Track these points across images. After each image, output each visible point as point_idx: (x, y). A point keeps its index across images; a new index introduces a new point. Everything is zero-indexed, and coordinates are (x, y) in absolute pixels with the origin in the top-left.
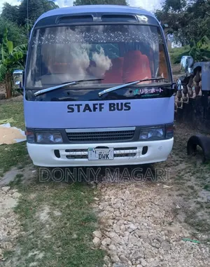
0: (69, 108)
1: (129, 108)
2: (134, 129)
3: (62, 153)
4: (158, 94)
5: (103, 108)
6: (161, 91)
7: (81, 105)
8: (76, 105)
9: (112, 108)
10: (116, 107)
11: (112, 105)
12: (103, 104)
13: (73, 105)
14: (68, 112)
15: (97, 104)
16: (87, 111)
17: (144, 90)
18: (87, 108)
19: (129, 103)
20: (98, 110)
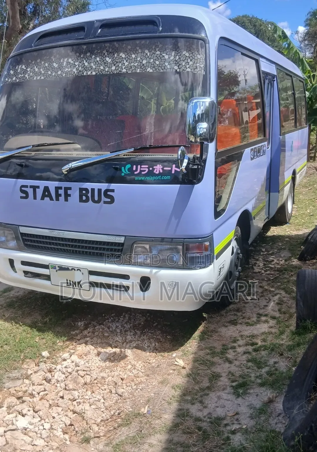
0: (22, 191)
1: (112, 200)
2: (121, 240)
3: (18, 265)
4: (169, 177)
5: (70, 195)
6: (175, 171)
7: (38, 187)
8: (31, 187)
9: (84, 198)
10: (90, 195)
11: (84, 192)
12: (70, 188)
13: (27, 187)
14: (22, 197)
15: (61, 188)
16: (47, 199)
17: (141, 167)
18: (47, 194)
19: (113, 191)
20: (62, 198)
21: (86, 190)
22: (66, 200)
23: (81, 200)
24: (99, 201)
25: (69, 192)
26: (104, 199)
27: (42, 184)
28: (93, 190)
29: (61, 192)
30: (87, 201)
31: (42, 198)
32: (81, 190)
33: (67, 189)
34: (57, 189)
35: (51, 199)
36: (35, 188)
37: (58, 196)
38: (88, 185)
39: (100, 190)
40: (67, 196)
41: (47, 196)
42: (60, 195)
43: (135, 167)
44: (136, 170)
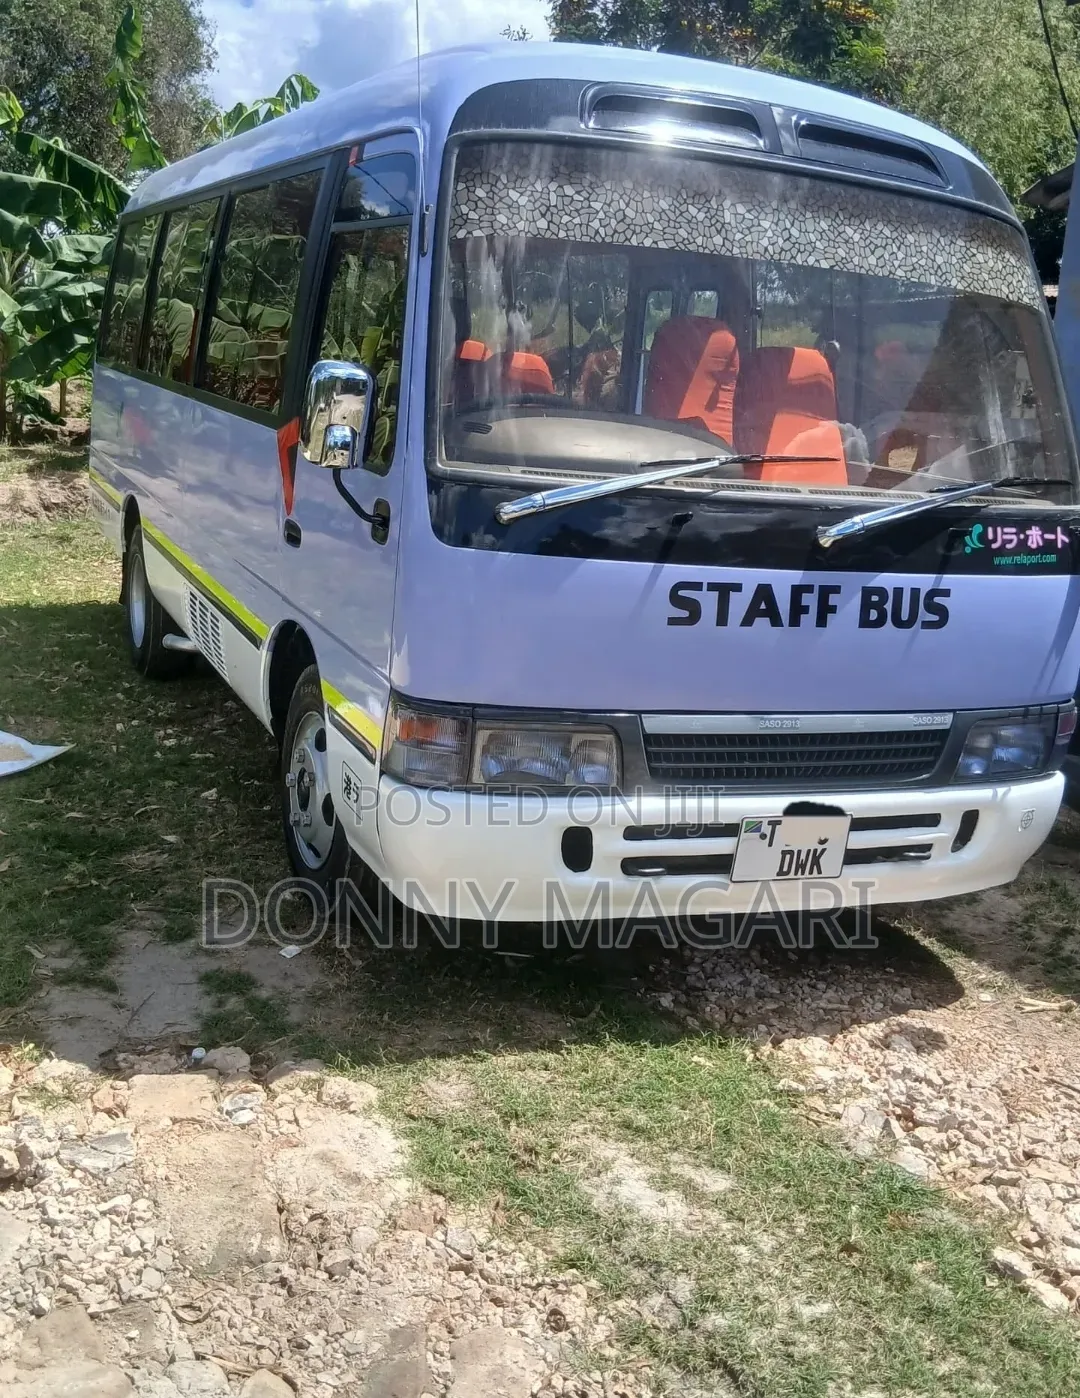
0: (675, 599)
1: (943, 613)
2: (944, 721)
3: (609, 847)
4: (1052, 558)
5: (833, 609)
6: (1063, 541)
7: (738, 587)
8: (712, 587)
9: (874, 615)
10: (889, 606)
11: (875, 598)
12: (836, 589)
13: (697, 586)
14: (673, 621)
15: (809, 589)
16: (762, 623)
17: (1003, 533)
18: (763, 606)
19: (946, 593)
20: (809, 619)
21: (882, 592)
22: (821, 622)
23: (865, 622)
24: (909, 624)
25: (833, 599)
26: (925, 616)
27: (751, 577)
28: (898, 592)
29: (810, 600)
30: (880, 622)
31: (748, 621)
32: (867, 592)
33: (826, 591)
34: (797, 591)
35: (776, 621)
36: (724, 590)
37: (798, 610)
38: (887, 580)
39: (915, 592)
40: (825, 611)
41: (763, 614)
42: (806, 610)
43: (990, 530)
44: (995, 540)
